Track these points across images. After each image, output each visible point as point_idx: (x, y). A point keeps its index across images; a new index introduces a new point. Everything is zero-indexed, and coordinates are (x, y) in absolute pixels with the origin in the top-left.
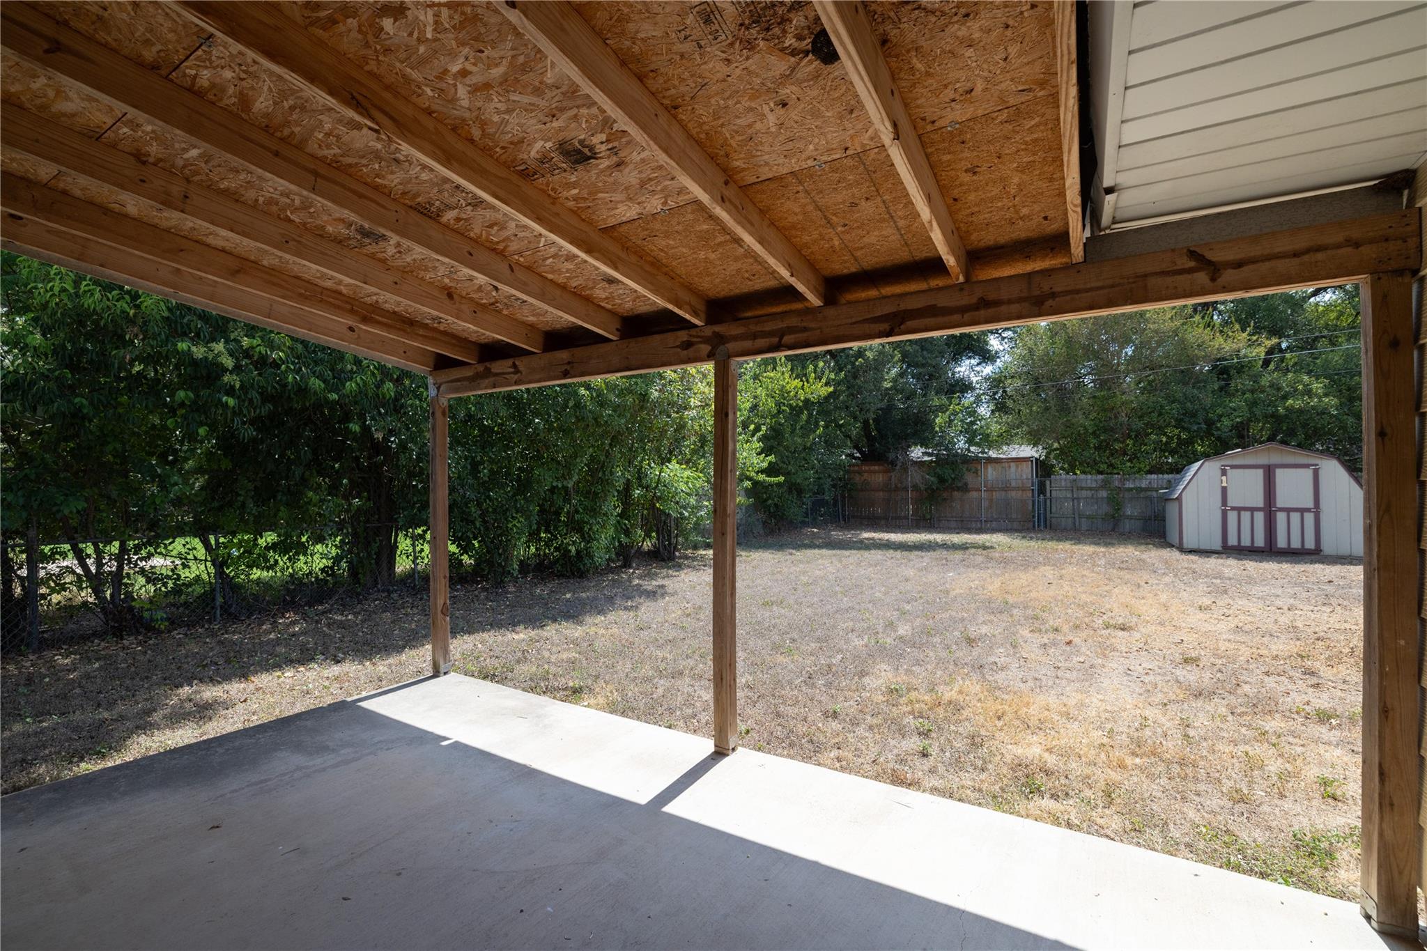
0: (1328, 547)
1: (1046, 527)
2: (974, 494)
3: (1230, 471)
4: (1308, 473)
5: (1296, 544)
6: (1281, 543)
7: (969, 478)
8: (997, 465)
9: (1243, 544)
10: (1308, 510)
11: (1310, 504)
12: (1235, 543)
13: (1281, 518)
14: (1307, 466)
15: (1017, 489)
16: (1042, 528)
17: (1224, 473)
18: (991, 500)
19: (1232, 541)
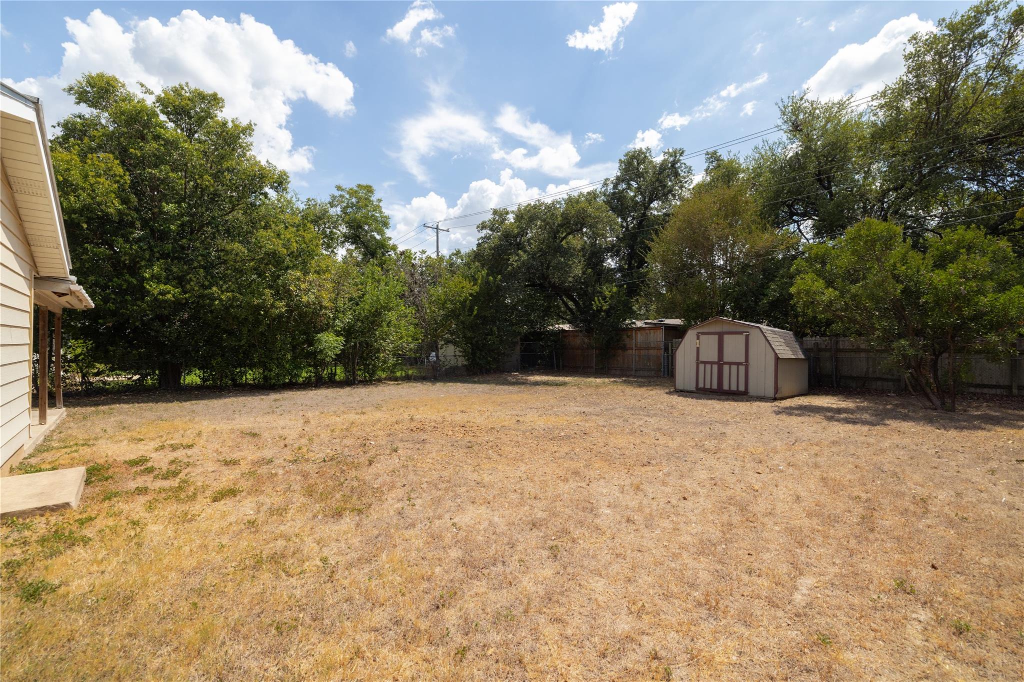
0: (752, 391)
1: (668, 375)
2: (630, 352)
3: (702, 337)
4: (742, 338)
5: (734, 388)
6: (726, 387)
7: (627, 341)
8: (643, 332)
9: (706, 387)
10: (741, 364)
11: (743, 360)
12: (702, 386)
13: (726, 368)
14: (741, 333)
15: (654, 348)
16: (666, 376)
17: (698, 338)
18: (639, 356)
19: (701, 385)
